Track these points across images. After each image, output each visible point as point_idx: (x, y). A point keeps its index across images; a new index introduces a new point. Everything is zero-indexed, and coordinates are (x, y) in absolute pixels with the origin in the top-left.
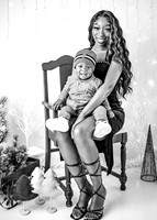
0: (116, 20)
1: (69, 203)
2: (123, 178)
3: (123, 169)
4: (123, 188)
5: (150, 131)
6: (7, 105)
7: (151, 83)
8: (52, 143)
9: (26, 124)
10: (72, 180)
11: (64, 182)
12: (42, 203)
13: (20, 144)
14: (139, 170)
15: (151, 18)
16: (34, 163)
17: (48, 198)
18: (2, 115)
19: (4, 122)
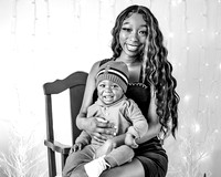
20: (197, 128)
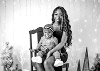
5: (79, 63)
6: (13, 50)
7: (80, 40)
8: (34, 68)
9: (22, 59)
15: (80, 10)
18: (11, 55)
19: (12, 58)
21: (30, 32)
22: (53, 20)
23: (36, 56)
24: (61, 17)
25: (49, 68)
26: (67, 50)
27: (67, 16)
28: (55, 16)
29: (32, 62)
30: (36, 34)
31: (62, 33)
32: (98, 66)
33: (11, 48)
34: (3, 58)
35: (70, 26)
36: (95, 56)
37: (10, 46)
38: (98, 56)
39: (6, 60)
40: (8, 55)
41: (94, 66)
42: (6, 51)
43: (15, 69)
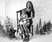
0: (32, 3)
1: (22, 39)
2: (32, 34)
3: (32, 32)
4: (32, 35)
10: (23, 34)
11: (21, 35)
12: (17, 39)
13: (12, 27)
14: (35, 32)
15: (38, 3)
16: (15, 31)
17: (18, 38)
18: (9, 22)
19: (9, 23)
20: (36, 17)
21: (17, 12)
22: (27, 7)
23: (20, 22)
24: (30, 5)
25: (25, 27)
26: (33, 19)
27: (32, 5)
28: (27, 5)
29: (18, 25)
30: (20, 13)
31: (31, 12)
32: (45, 26)
33: (9, 19)
34: (6, 23)
35: (34, 9)
36: (44, 22)
37: (8, 18)
38: (45, 22)
39: (7, 24)
40: (8, 22)
41: (43, 26)
42: (7, 20)
43: (11, 28)
